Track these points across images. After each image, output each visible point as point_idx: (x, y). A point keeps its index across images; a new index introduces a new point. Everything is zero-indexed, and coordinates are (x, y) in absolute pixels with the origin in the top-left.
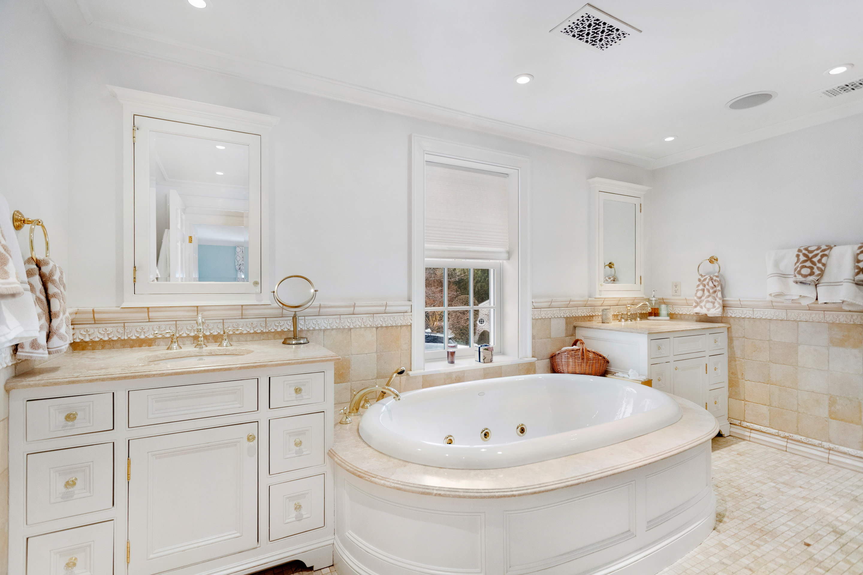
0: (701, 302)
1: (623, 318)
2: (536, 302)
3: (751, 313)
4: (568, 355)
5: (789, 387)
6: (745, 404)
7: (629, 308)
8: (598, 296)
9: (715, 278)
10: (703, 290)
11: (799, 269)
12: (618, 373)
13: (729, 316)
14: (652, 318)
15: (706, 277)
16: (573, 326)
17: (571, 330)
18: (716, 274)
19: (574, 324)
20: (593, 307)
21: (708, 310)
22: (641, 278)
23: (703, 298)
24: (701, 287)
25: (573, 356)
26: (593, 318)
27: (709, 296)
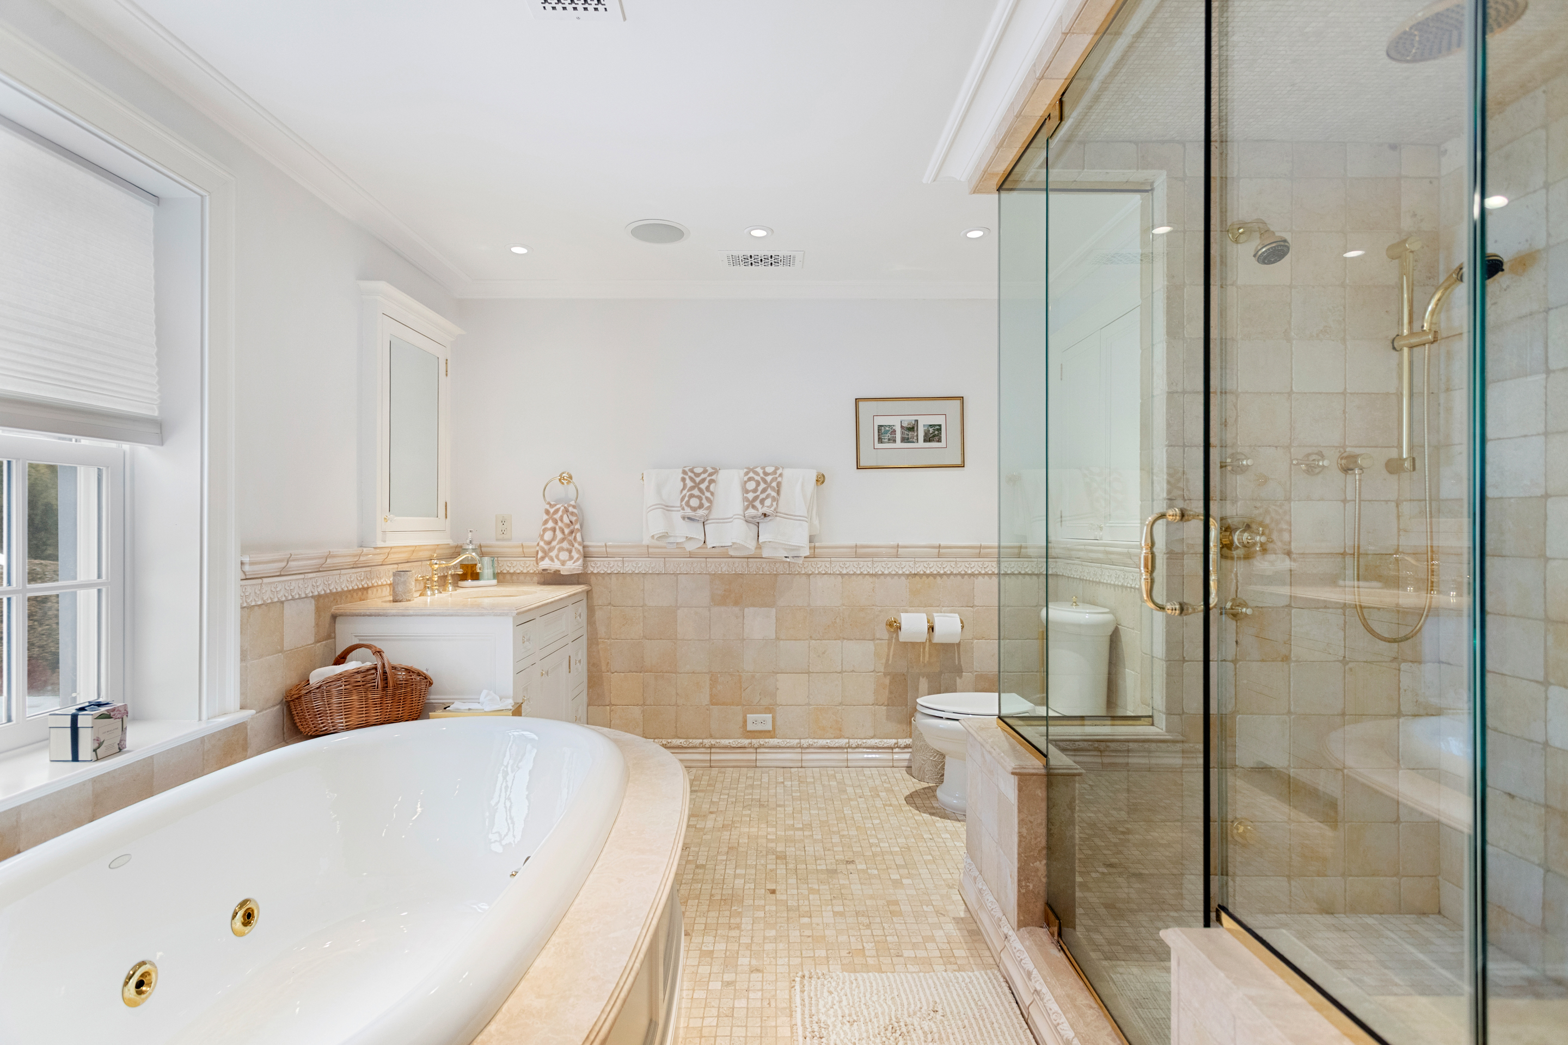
0: (551, 550)
1: (428, 587)
2: (251, 564)
3: (620, 566)
4: (348, 687)
5: (666, 672)
6: (611, 711)
7: (436, 566)
8: (380, 544)
9: (571, 509)
10: (554, 530)
11: (686, 499)
12: (453, 703)
13: (589, 572)
14: (469, 583)
15: (558, 506)
16: (330, 614)
17: (327, 626)
18: (573, 503)
19: (333, 610)
20: (368, 569)
21: (563, 563)
22: (446, 506)
23: (554, 543)
24: (550, 524)
25: (360, 686)
26: (367, 593)
27: (563, 540)
